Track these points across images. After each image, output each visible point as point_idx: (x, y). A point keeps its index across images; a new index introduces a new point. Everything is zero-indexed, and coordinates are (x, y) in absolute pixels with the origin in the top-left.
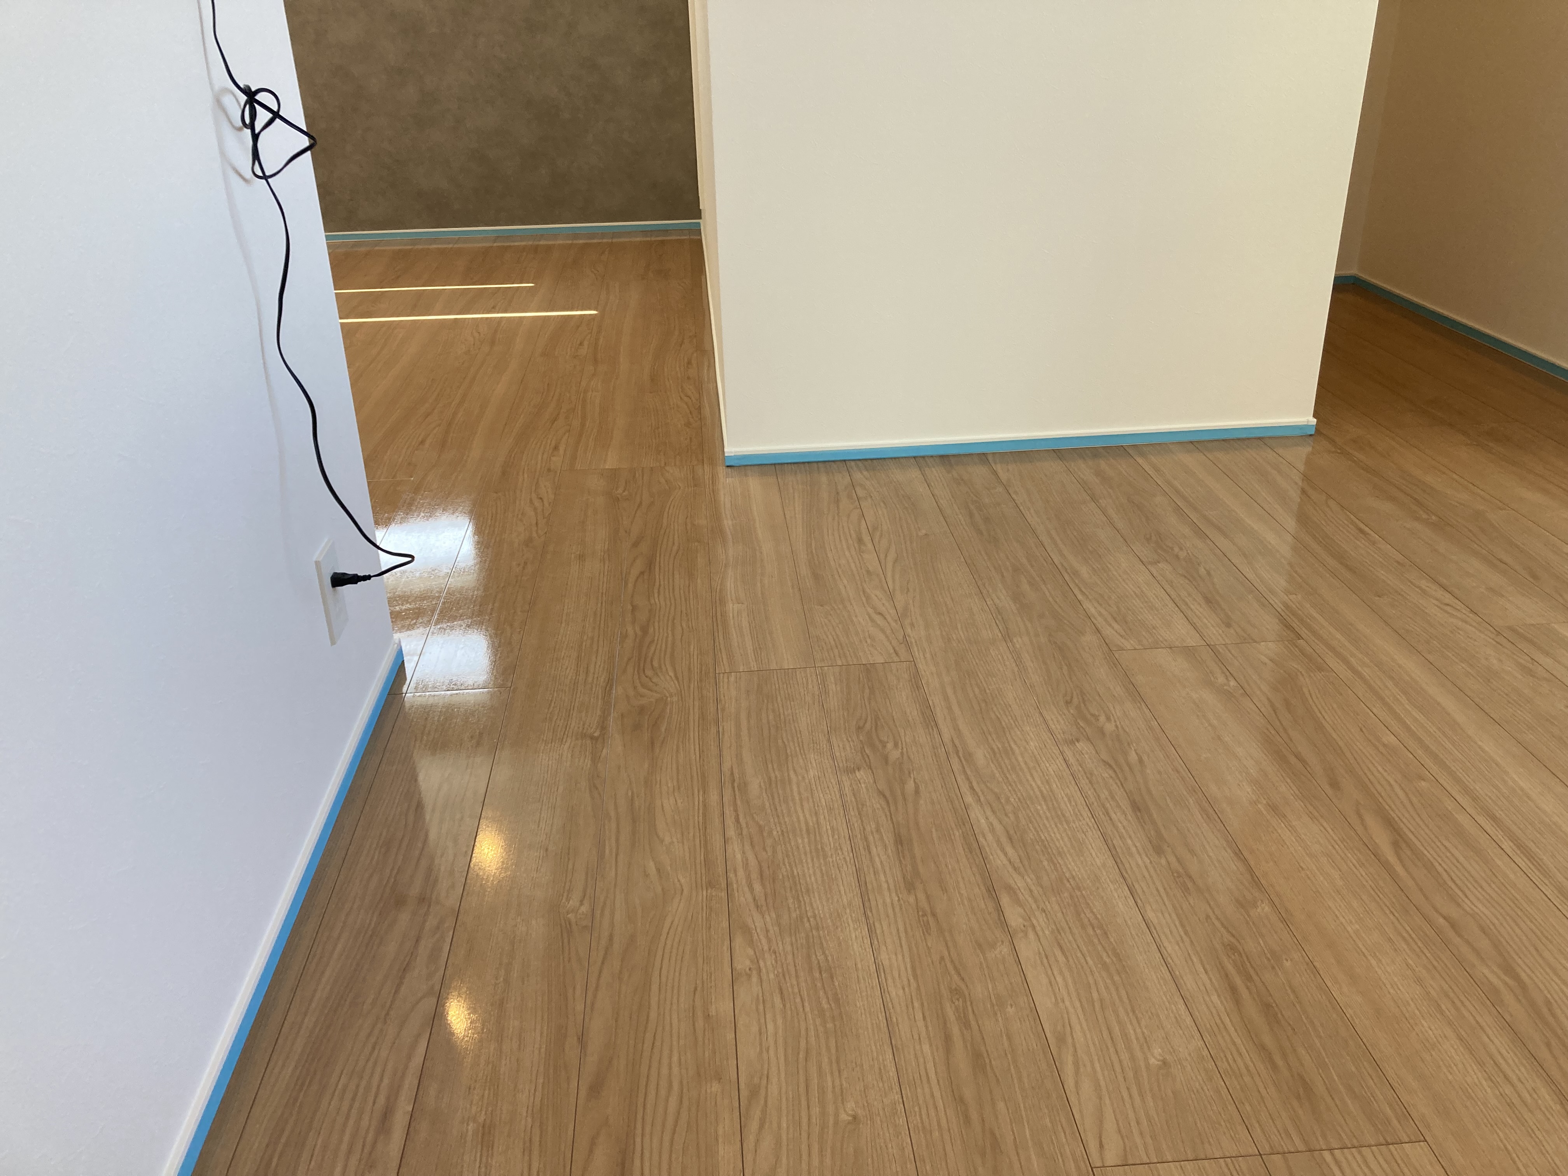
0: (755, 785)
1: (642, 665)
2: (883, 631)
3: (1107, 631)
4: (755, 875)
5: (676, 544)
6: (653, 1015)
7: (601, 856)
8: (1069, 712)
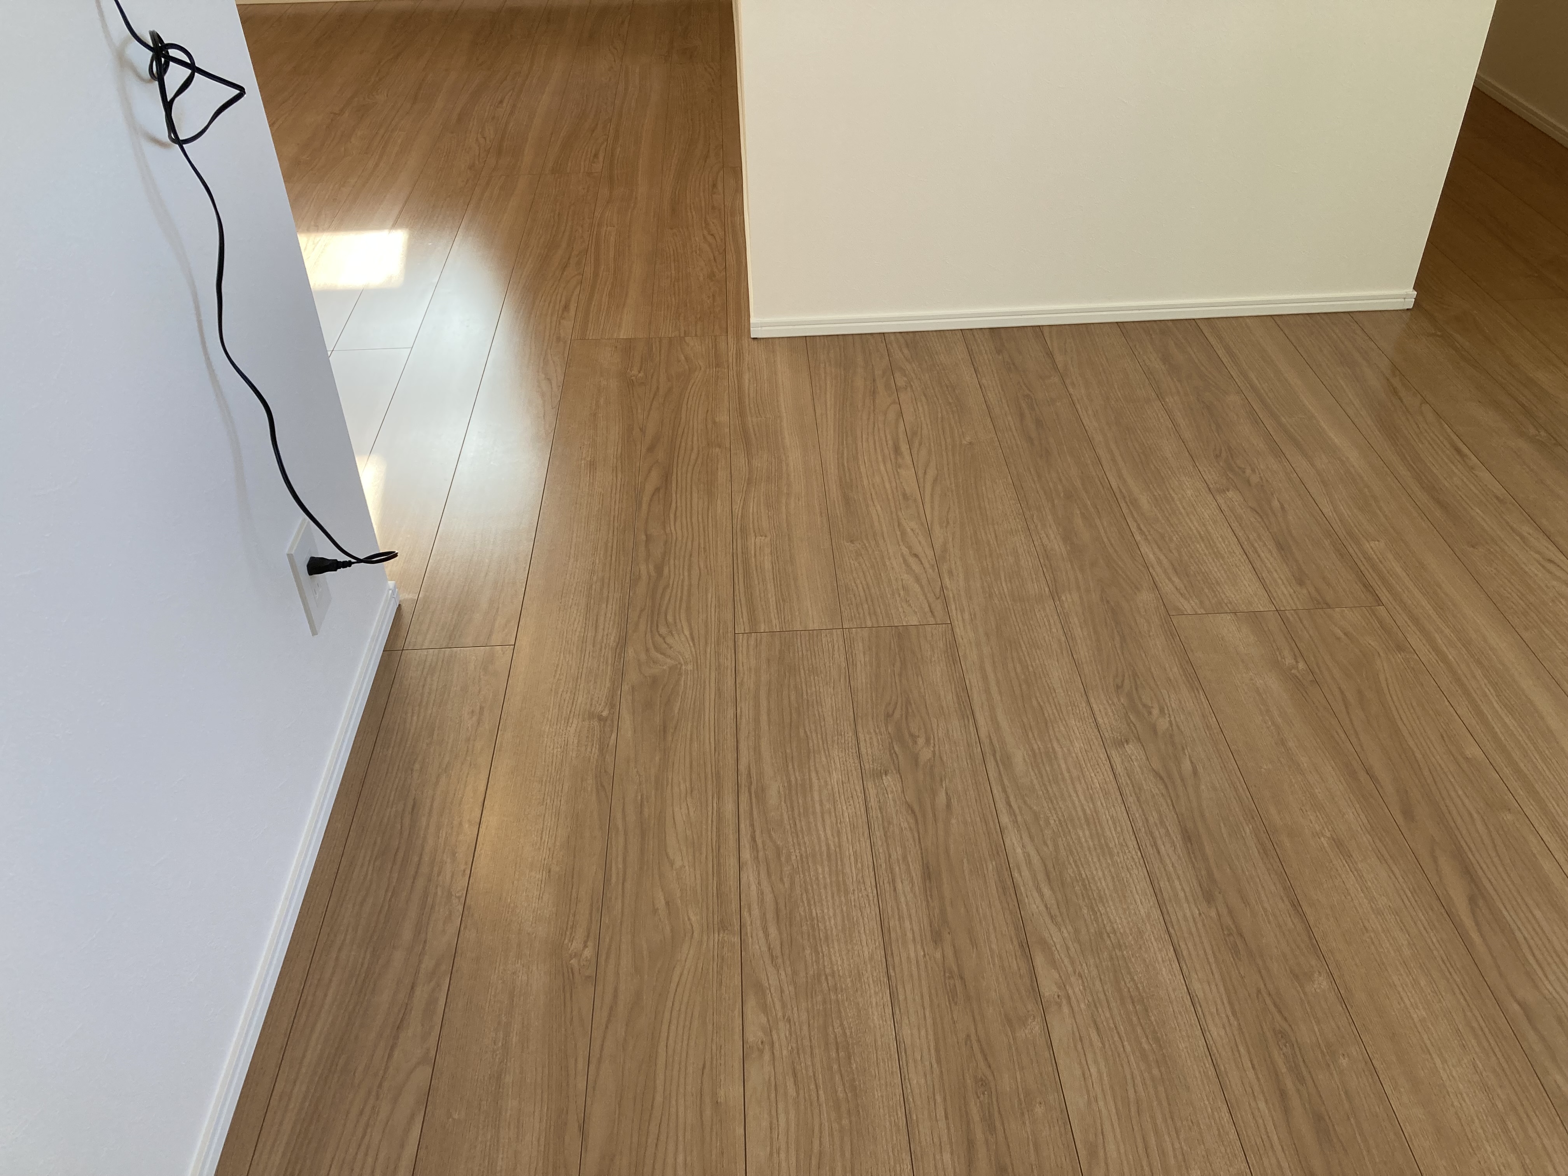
0: (774, 790)
1: (655, 618)
2: (918, 580)
3: (1167, 588)
4: (770, 916)
5: (695, 450)
6: (659, 1099)
7: (606, 880)
8: (1119, 700)
